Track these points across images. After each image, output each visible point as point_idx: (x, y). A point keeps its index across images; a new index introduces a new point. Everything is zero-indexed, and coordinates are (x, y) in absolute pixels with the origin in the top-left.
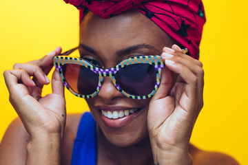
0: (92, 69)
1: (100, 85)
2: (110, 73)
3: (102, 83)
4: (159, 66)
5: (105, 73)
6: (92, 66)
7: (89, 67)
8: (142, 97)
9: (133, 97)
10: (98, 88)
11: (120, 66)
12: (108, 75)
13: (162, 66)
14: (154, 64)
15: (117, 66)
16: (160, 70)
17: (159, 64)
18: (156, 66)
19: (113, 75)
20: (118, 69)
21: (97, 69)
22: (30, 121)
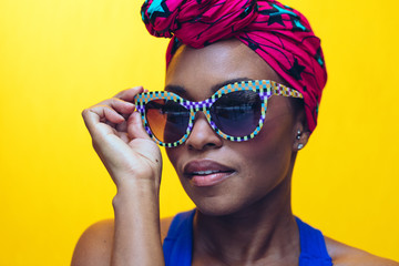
0: (182, 103)
1: (191, 124)
2: (204, 106)
3: (194, 122)
4: (265, 94)
5: (197, 106)
6: (182, 100)
7: (179, 101)
8: (242, 138)
9: (232, 138)
10: (188, 130)
11: (216, 96)
12: (201, 109)
13: (268, 93)
14: (258, 91)
15: (213, 97)
16: (266, 99)
17: (265, 90)
18: (261, 94)
19: (207, 109)
20: (214, 100)
21: (188, 102)
22: (114, 166)
